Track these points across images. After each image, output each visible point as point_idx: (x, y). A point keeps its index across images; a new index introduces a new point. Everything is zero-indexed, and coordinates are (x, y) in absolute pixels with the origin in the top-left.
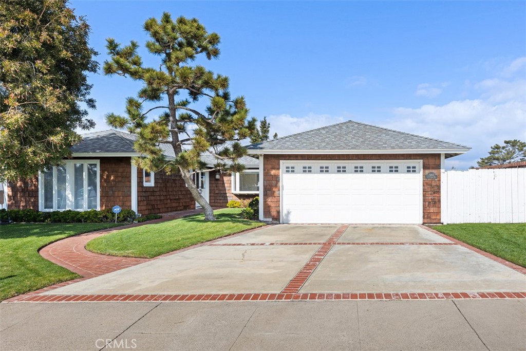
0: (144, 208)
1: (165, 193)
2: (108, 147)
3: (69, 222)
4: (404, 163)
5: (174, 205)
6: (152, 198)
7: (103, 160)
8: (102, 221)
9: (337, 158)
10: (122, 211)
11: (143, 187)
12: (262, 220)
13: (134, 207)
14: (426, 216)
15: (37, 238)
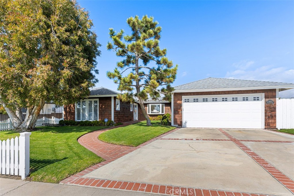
0: (116, 120)
1: (123, 114)
2: (102, 93)
3: (87, 126)
4: (252, 95)
5: (127, 119)
6: (119, 115)
7: (100, 98)
8: (100, 125)
9: (213, 94)
10: (108, 121)
11: (116, 110)
12: (173, 125)
13: (113, 119)
14: (266, 124)
15: (76, 133)
